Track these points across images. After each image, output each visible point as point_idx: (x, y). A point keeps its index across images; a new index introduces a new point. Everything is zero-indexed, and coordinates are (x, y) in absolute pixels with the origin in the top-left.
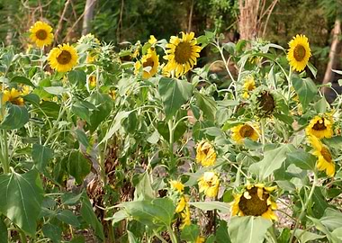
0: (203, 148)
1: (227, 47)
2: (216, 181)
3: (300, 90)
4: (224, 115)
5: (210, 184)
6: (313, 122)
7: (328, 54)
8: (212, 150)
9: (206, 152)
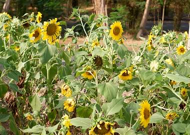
0: (65, 88)
1: (84, 17)
2: (73, 104)
3: (118, 50)
4: (80, 60)
5: (70, 105)
6: (122, 73)
7: (145, 6)
8: (69, 89)
9: (66, 90)
